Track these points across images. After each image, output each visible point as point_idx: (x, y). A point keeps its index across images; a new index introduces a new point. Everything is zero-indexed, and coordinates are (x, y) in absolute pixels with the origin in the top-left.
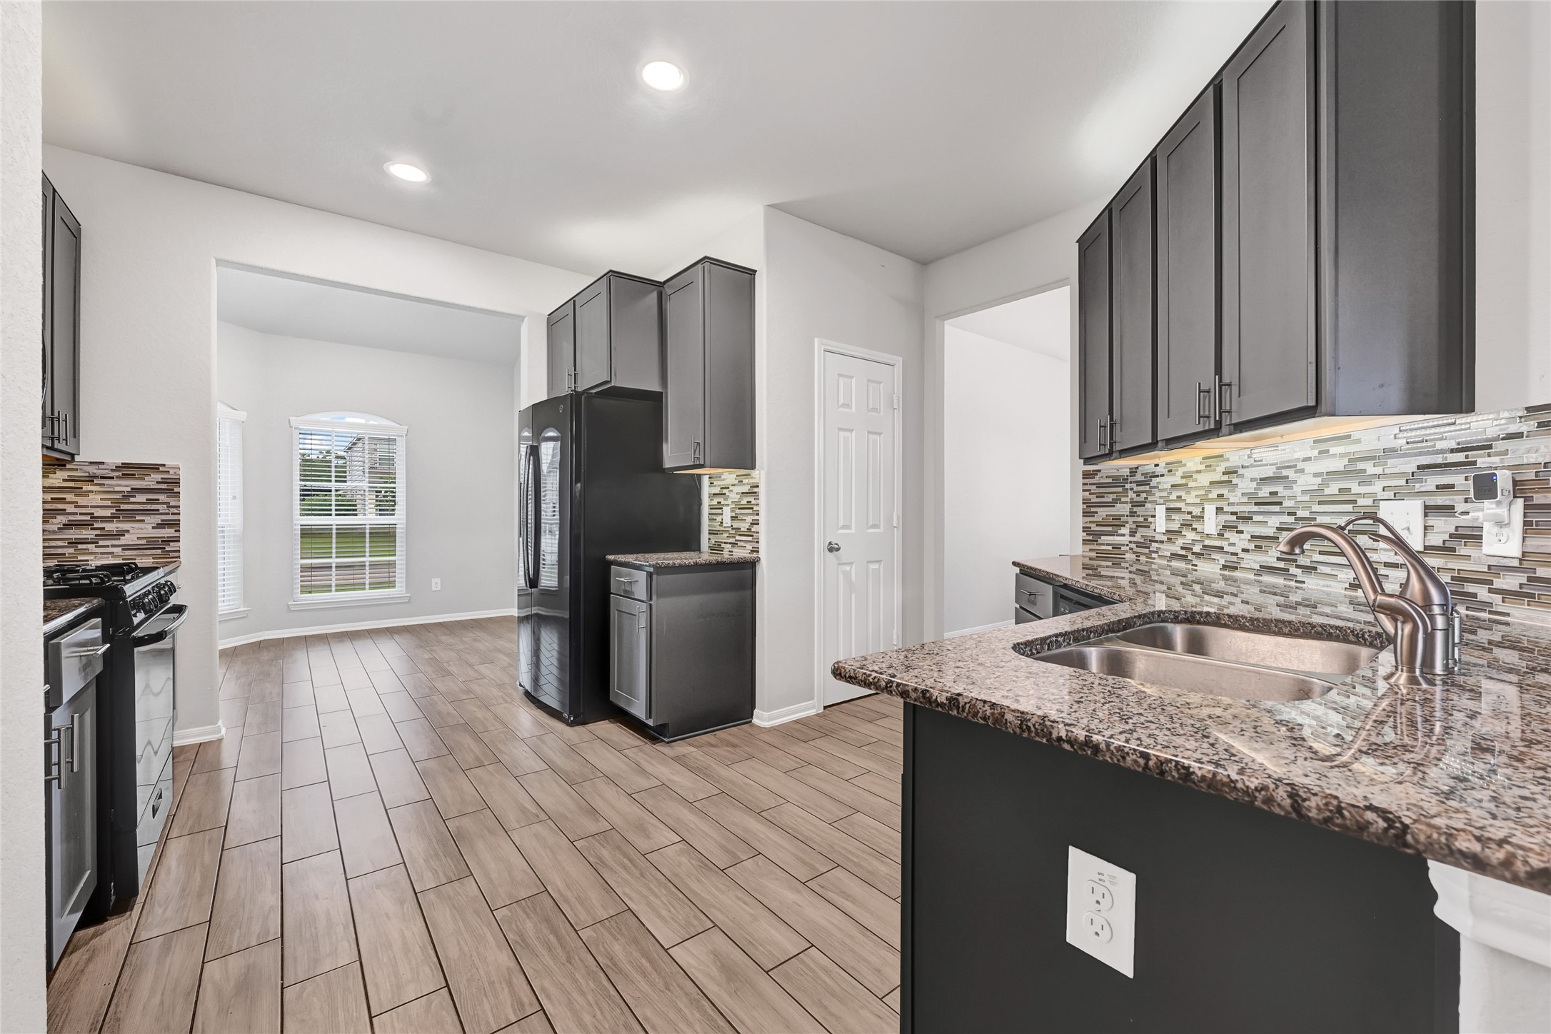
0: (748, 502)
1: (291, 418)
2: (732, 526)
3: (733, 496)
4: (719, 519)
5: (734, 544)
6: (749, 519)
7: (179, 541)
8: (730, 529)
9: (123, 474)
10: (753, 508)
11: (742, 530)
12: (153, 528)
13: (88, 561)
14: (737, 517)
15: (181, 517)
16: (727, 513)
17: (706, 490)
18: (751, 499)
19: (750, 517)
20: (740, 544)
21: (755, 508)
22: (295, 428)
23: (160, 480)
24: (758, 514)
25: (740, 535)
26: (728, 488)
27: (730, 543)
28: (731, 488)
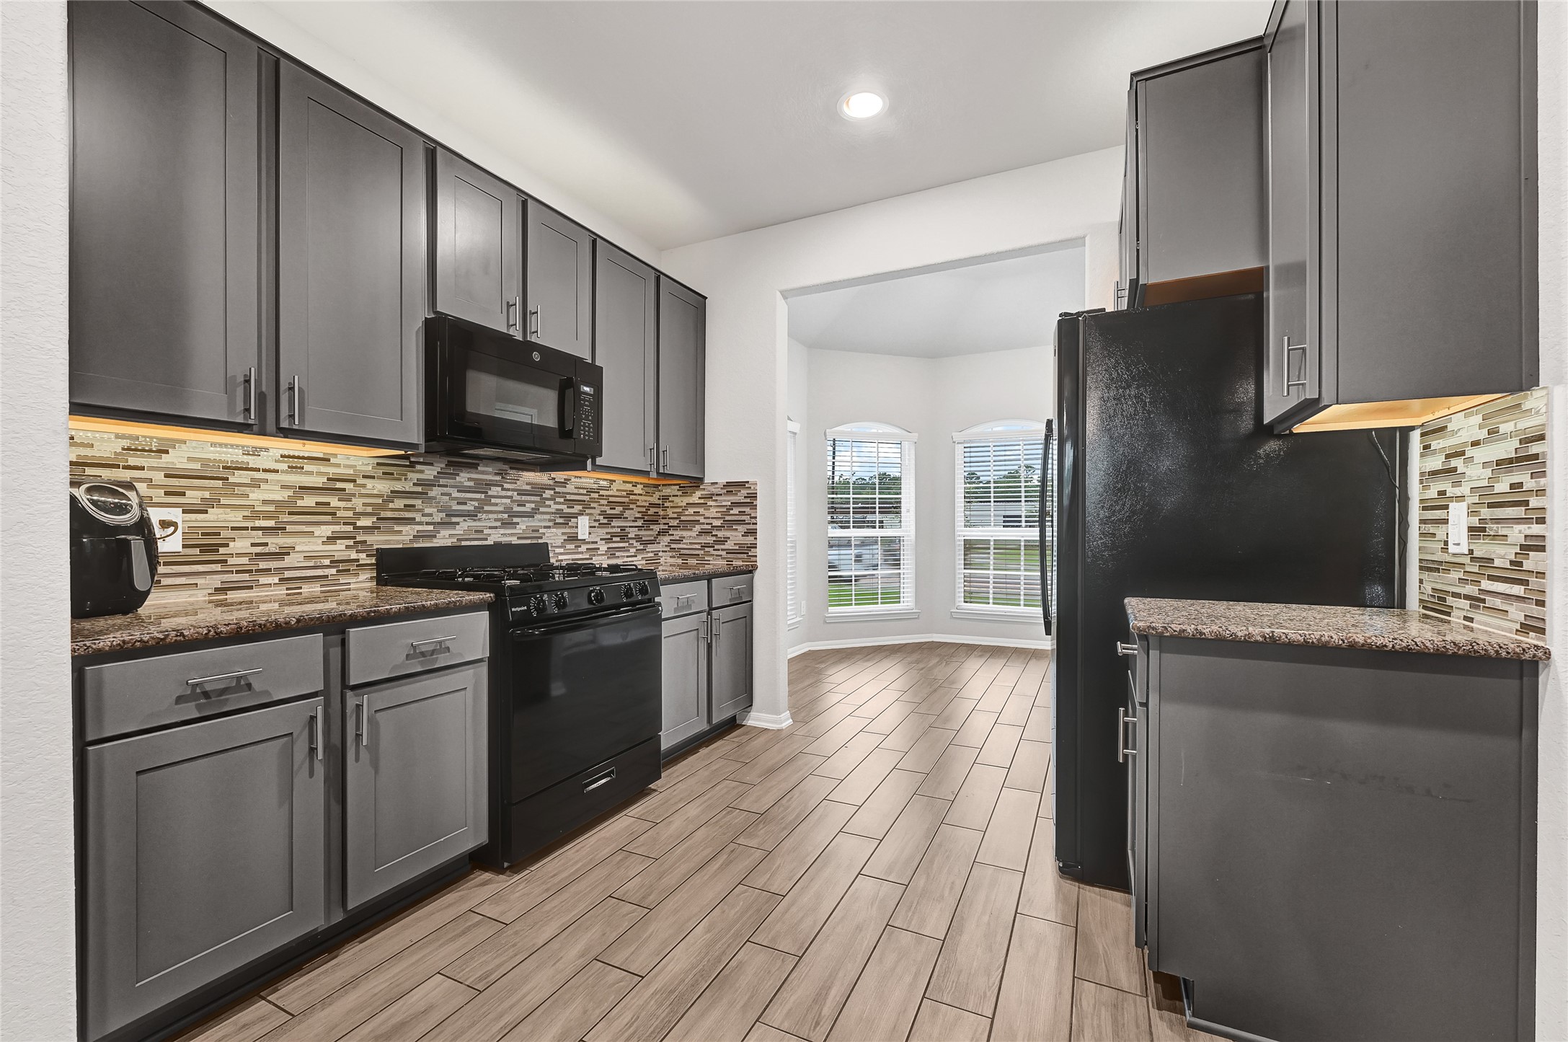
0: (1512, 486)
1: (954, 434)
2: (1471, 552)
3: (1475, 473)
4: (1440, 532)
5: (1476, 601)
6: (1517, 534)
7: (756, 547)
8: (1467, 560)
9: (727, 491)
10: (1526, 503)
11: (1497, 563)
12: (743, 536)
13: (709, 561)
14: (1484, 529)
15: (758, 527)
16: (1459, 517)
17: (1417, 465)
18: (1523, 477)
19: (1517, 528)
20: (1491, 602)
21: (1534, 502)
22: (958, 443)
23: (746, 495)
24: (1541, 521)
25: (1491, 578)
26: (1463, 453)
27: (1467, 597)
28: (1470, 452)
